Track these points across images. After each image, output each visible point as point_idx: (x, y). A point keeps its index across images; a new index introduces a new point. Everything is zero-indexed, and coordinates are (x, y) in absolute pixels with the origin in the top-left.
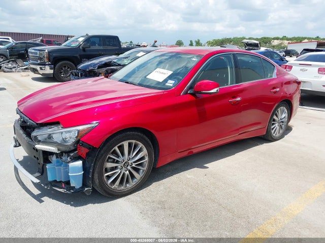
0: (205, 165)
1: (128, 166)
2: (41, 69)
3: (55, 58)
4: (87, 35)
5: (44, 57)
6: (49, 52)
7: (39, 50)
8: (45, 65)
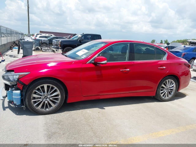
0: (104, 107)
1: (47, 98)
2: (56, 50)
3: (64, 45)
4: (83, 33)
5: (58, 44)
6: (61, 42)
7: (56, 41)
8: (58, 48)
